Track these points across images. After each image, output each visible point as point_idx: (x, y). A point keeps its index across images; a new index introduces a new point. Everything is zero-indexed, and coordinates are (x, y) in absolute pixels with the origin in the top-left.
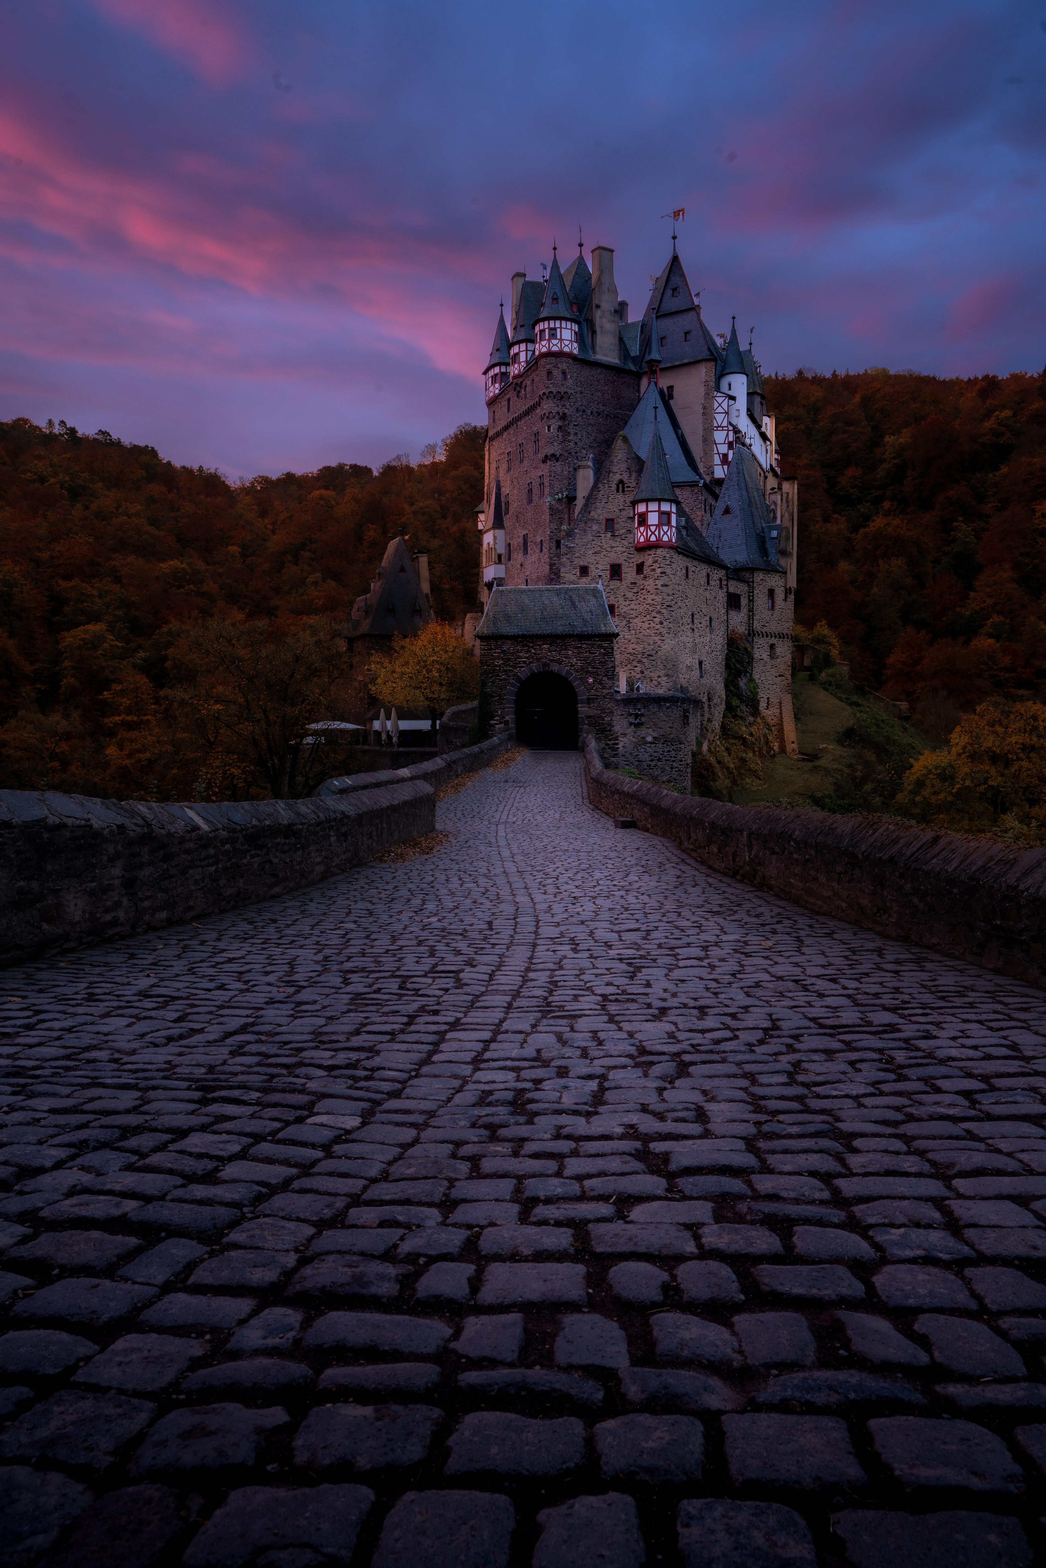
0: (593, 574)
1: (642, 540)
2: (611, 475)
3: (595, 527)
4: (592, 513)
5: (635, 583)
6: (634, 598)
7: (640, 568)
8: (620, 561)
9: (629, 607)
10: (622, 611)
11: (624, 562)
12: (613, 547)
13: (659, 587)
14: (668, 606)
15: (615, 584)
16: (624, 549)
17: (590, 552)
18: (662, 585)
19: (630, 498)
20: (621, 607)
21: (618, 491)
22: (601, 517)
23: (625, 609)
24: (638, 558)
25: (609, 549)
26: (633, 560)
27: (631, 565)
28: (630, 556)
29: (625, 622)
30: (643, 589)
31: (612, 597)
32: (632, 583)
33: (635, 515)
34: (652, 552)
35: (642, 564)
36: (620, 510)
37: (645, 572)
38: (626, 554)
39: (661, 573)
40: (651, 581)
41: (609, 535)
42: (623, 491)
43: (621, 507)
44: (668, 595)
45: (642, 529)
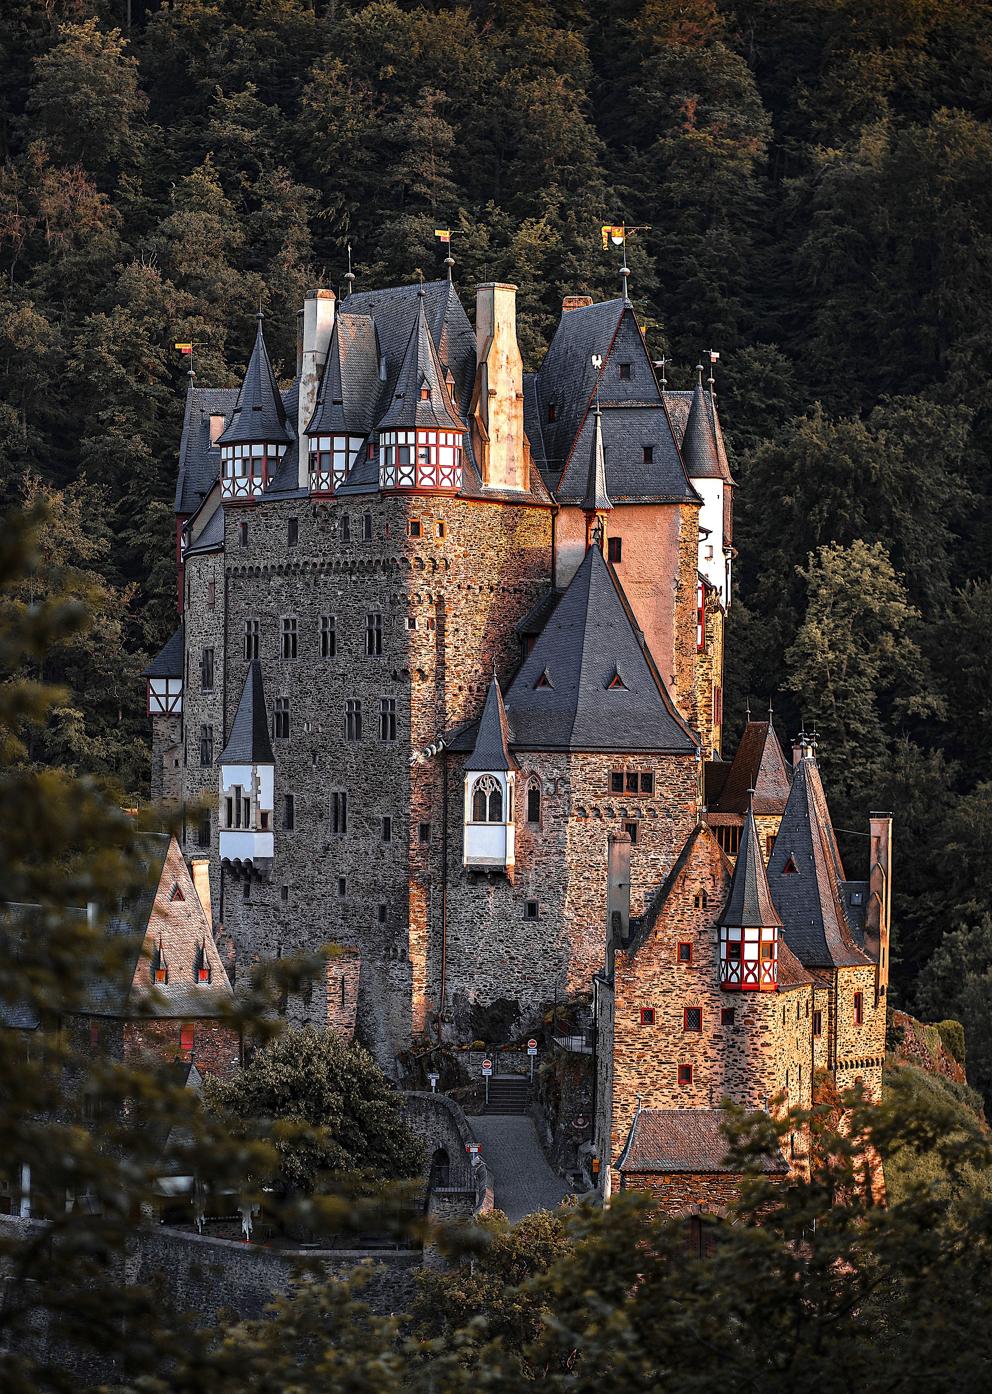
0: (661, 1021)
1: (734, 979)
2: (688, 882)
3: (664, 955)
4: (660, 935)
5: (721, 1037)
6: (719, 1057)
7: (728, 1016)
8: (701, 1004)
9: (712, 1070)
10: (702, 1075)
11: (704, 1007)
12: (689, 985)
13: (758, 1046)
14: (770, 1073)
15: (691, 1036)
16: (705, 988)
17: (657, 990)
18: (763, 1045)
19: (713, 916)
20: (701, 1069)
21: (697, 905)
22: (672, 941)
23: (706, 1072)
24: (725, 1002)
25: (683, 987)
26: (717, 1004)
27: (715, 1010)
28: (714, 998)
29: (705, 1092)
30: (733, 1046)
31: (688, 1055)
32: (715, 1036)
33: (720, 941)
34: (748, 997)
35: (732, 1010)
36: (700, 933)
37: (736, 1023)
38: (707, 995)
39: (761, 1027)
40: (747, 1039)
41: (684, 967)
42: (704, 906)
43: (702, 928)
44: (770, 1058)
45: (734, 965)
